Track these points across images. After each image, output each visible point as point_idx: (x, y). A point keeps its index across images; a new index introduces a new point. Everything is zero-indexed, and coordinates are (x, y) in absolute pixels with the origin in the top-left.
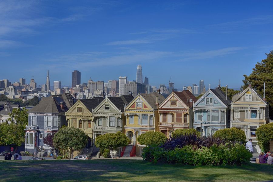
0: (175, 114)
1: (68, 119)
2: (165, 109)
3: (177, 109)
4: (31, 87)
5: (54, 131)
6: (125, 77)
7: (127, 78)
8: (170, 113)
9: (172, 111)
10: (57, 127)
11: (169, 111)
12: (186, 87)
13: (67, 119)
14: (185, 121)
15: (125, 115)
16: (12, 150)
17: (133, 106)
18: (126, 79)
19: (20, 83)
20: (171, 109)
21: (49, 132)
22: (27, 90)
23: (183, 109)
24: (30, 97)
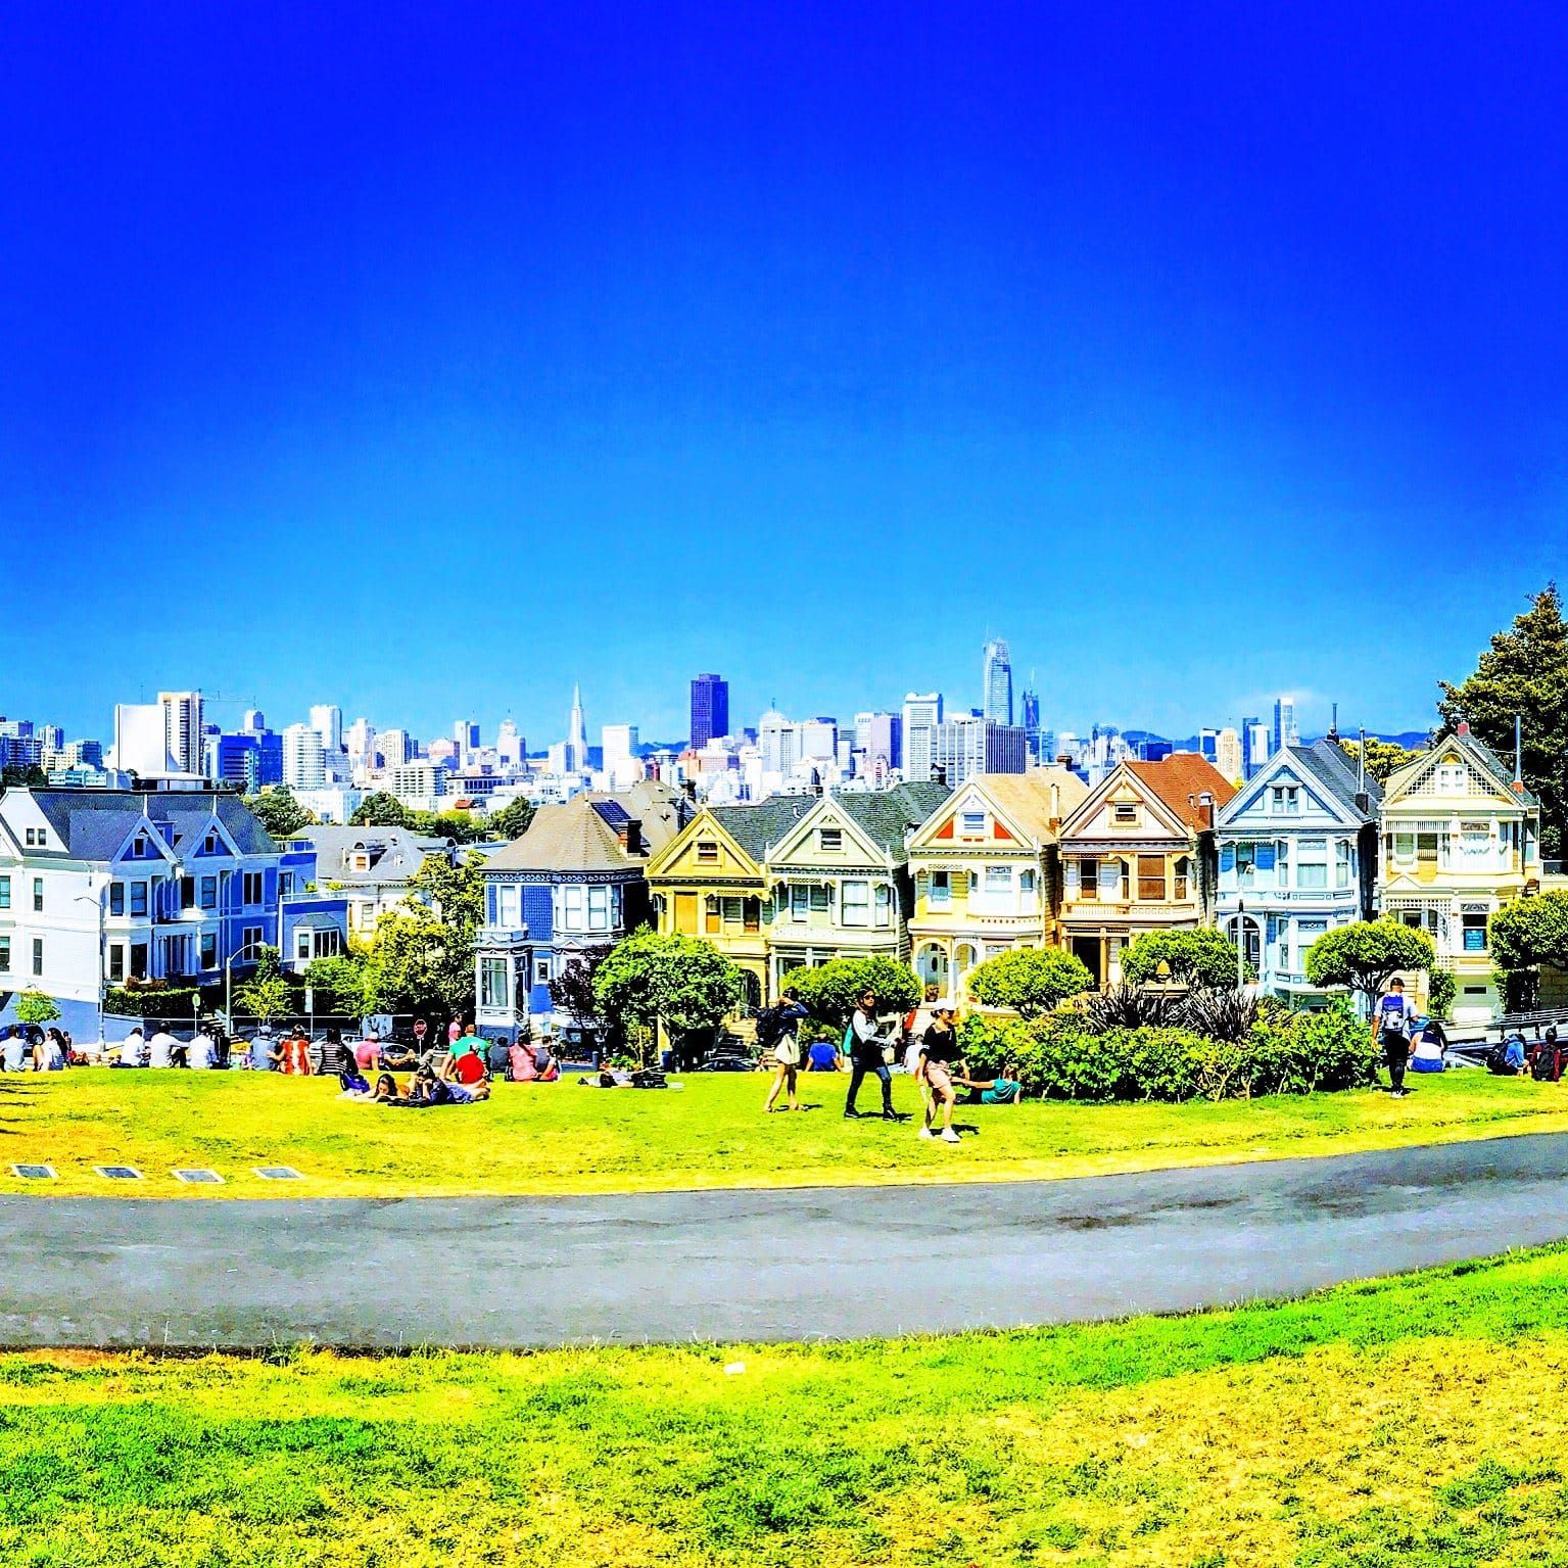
0: (1133, 863)
1: (660, 896)
2: (1087, 841)
3: (1138, 841)
4: (505, 759)
5: (595, 950)
6: (935, 697)
7: (940, 700)
8: (1111, 856)
9: (1117, 848)
10: (610, 929)
11: (1106, 848)
12: (1211, 734)
13: (655, 895)
14: (1180, 893)
15: (910, 873)
16: (420, 1032)
17: (947, 832)
18: (935, 707)
19: (457, 744)
20: (1112, 841)
21: (575, 956)
22: (487, 769)
23: (1164, 841)
24: (499, 803)
